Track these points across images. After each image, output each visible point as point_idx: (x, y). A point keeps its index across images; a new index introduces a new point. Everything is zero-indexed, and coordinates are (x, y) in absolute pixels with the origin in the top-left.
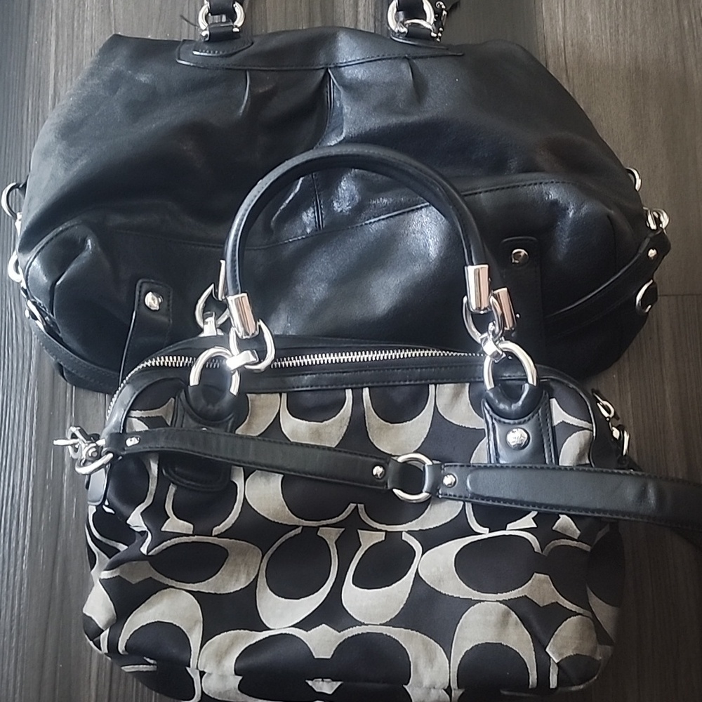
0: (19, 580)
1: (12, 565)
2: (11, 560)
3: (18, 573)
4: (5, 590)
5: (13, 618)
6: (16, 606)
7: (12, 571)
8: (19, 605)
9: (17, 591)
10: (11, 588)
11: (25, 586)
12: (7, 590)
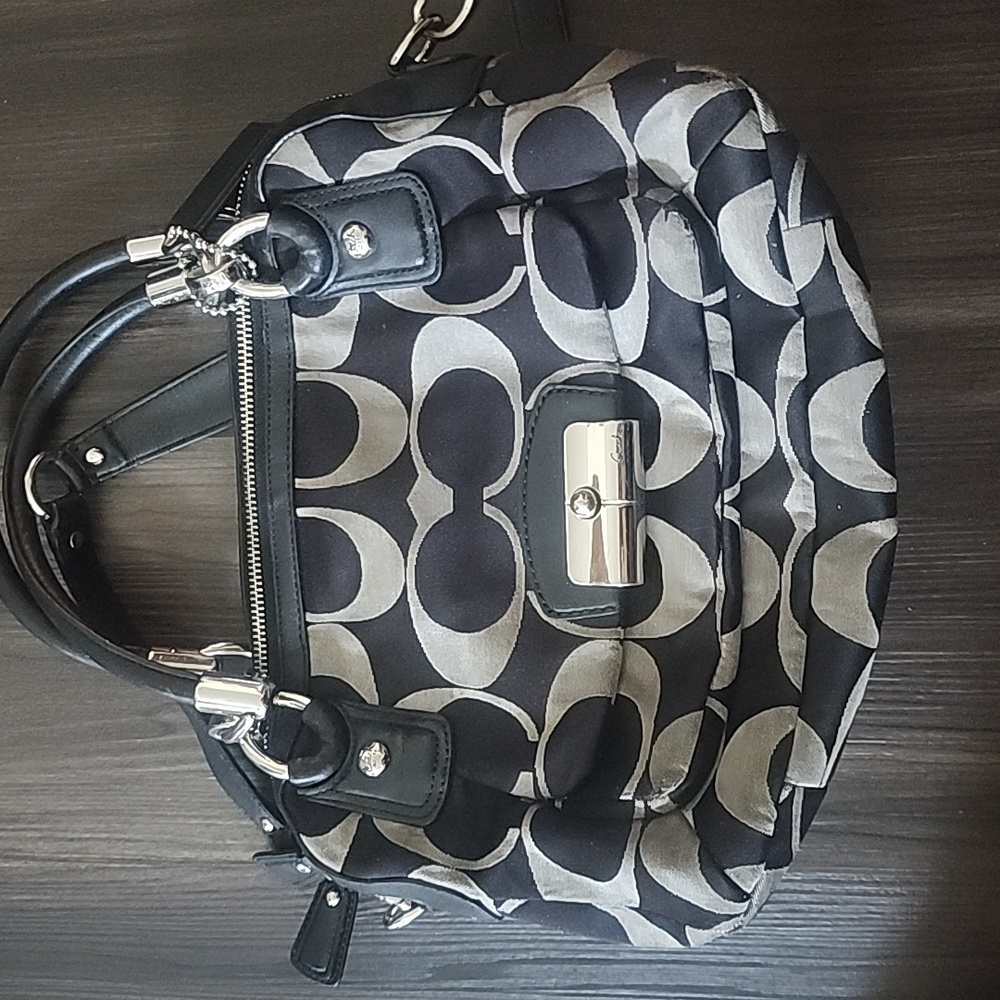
0: (820, 885)
1: (795, 897)
2: (787, 899)
3: (808, 887)
4: (836, 906)
5: (882, 892)
6: (863, 887)
7: (804, 897)
8: (862, 883)
9: (837, 888)
10: (833, 897)
11: (829, 875)
12: (837, 904)
